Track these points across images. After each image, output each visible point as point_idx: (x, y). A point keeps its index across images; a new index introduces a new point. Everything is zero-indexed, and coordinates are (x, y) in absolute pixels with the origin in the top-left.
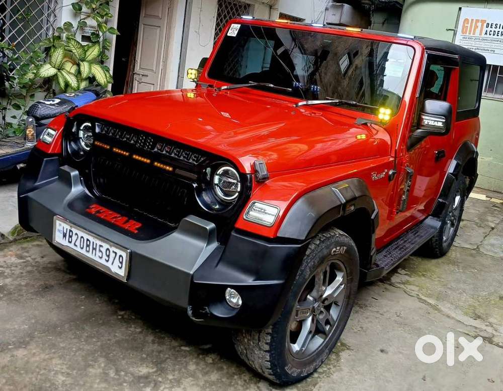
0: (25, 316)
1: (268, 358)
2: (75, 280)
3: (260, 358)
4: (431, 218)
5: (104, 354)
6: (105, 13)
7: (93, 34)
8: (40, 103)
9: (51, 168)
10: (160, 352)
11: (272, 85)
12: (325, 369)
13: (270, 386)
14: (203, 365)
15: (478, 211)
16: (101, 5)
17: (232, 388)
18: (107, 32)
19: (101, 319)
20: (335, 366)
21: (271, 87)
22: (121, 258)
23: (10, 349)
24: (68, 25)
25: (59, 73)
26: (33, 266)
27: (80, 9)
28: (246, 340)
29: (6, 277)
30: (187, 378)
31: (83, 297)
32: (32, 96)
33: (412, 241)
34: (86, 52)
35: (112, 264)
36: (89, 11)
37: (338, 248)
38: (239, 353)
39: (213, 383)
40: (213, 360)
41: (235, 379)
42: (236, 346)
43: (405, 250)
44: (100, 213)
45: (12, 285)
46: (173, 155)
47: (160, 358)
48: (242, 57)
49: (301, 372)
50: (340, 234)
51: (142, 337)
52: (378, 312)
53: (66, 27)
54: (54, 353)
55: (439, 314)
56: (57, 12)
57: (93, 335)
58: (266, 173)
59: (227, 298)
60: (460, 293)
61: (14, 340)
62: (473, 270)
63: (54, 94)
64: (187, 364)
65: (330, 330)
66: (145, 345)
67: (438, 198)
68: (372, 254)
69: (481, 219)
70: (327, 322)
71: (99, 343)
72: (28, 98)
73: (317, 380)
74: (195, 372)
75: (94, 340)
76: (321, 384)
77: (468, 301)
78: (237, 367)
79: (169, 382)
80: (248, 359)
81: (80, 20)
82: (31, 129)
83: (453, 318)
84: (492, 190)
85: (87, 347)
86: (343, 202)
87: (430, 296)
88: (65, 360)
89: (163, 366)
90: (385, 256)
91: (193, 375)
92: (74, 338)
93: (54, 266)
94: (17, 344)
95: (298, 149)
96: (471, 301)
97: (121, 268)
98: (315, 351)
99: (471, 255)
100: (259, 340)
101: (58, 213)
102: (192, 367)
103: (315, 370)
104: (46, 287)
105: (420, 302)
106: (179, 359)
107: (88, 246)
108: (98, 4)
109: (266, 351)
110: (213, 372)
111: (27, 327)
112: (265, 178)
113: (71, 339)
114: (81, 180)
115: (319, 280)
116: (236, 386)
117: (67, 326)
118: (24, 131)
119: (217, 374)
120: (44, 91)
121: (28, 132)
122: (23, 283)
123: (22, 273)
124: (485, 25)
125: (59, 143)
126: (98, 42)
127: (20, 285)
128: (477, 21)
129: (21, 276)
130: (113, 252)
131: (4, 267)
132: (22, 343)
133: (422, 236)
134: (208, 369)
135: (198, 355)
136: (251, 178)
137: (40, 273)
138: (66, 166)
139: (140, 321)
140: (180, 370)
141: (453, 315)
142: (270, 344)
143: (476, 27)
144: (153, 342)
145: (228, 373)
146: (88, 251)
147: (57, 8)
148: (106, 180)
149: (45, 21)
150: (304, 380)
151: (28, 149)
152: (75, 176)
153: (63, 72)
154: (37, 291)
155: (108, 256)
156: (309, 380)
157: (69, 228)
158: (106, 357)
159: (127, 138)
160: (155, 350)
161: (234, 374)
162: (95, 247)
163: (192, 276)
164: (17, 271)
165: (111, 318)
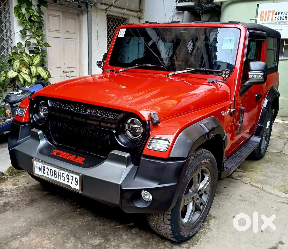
0: (24, 218)
1: (170, 228)
2: (49, 194)
3: (165, 229)
4: (254, 136)
5: (73, 235)
6: (40, 34)
7: (35, 48)
8: (11, 93)
9: (25, 131)
10: (105, 230)
11: (150, 65)
12: (202, 231)
13: (172, 244)
14: (131, 235)
15: (278, 129)
16: (37, 29)
17: (150, 247)
18: (43, 46)
19: (68, 215)
20: (207, 229)
21: (150, 66)
22: (76, 179)
23: (18, 238)
24: (20, 44)
25: (19, 75)
26: (23, 189)
27: (26, 33)
28: (156, 219)
29: (9, 197)
30: (123, 243)
31: (55, 203)
32: (5, 90)
33: (245, 151)
34: (32, 60)
35: (72, 183)
36: (31, 34)
37: (205, 160)
38: (152, 227)
39: (138, 245)
40: (136, 232)
41: (151, 242)
42: (149, 223)
43: (242, 157)
44: (59, 154)
45: (13, 201)
46: (98, 115)
47: (105, 233)
48: (125, 52)
49: (189, 234)
50: (205, 152)
51: (93, 223)
52: (227, 195)
53: (18, 46)
54: (44, 237)
55: (265, 192)
56: (12, 37)
57: (65, 225)
58: (158, 119)
59: (143, 196)
60: (275, 179)
61: (20, 232)
62: (280, 165)
63: (18, 88)
64: (121, 235)
65: (203, 209)
66: (96, 227)
67: (258, 124)
68: (224, 162)
69: (281, 134)
70: (202, 204)
71: (69, 229)
72: (3, 92)
73: (198, 238)
74: (127, 240)
75: (66, 227)
76: (201, 239)
77: (281, 183)
78: (151, 234)
79: (113, 247)
80: (158, 230)
81: (27, 41)
82: (9, 110)
83: (273, 194)
84: (285, 116)
85: (62, 232)
86: (207, 132)
87: (257, 182)
88: (51, 241)
89: (108, 238)
90: (230, 162)
91: (126, 241)
92: (54, 227)
93: (35, 187)
94: (22, 235)
95: (171, 103)
96: (282, 183)
97: (77, 185)
98: (196, 221)
99: (278, 156)
100: (164, 219)
101: (35, 157)
102: (125, 237)
103: (197, 232)
104: (33, 200)
105: (252, 186)
106: (116, 233)
107: (55, 174)
108: (36, 29)
109: (169, 224)
110: (137, 238)
111: (26, 224)
112: (158, 122)
113: (53, 228)
114: (44, 136)
115: (195, 180)
116: (152, 245)
117: (49, 221)
118: (5, 112)
119: (140, 240)
120: (12, 87)
121: (7, 112)
122: (19, 200)
123: (18, 194)
124: (275, 13)
125: (28, 116)
126: (39, 53)
127: (18, 201)
128: (269, 12)
129: (17, 195)
130: (71, 176)
131: (7, 192)
132: (25, 234)
133: (250, 148)
134: (134, 237)
135: (127, 229)
136: (149, 123)
137: (28, 193)
138: (34, 129)
139: (90, 214)
140: (118, 239)
141: (273, 192)
142: (171, 220)
143: (269, 15)
144: (100, 225)
145: (146, 238)
146: (56, 177)
147: (11, 35)
148: (59, 135)
149: (6, 44)
150: (191, 238)
151: (9, 122)
152: (41, 134)
153: (21, 74)
154: (28, 203)
155: (69, 179)
156: (194, 238)
157: (42, 165)
158: (75, 236)
159: (69, 108)
160: (102, 229)
161: (150, 238)
162: (59, 174)
163: (121, 185)
164: (15, 193)
165: (74, 214)
